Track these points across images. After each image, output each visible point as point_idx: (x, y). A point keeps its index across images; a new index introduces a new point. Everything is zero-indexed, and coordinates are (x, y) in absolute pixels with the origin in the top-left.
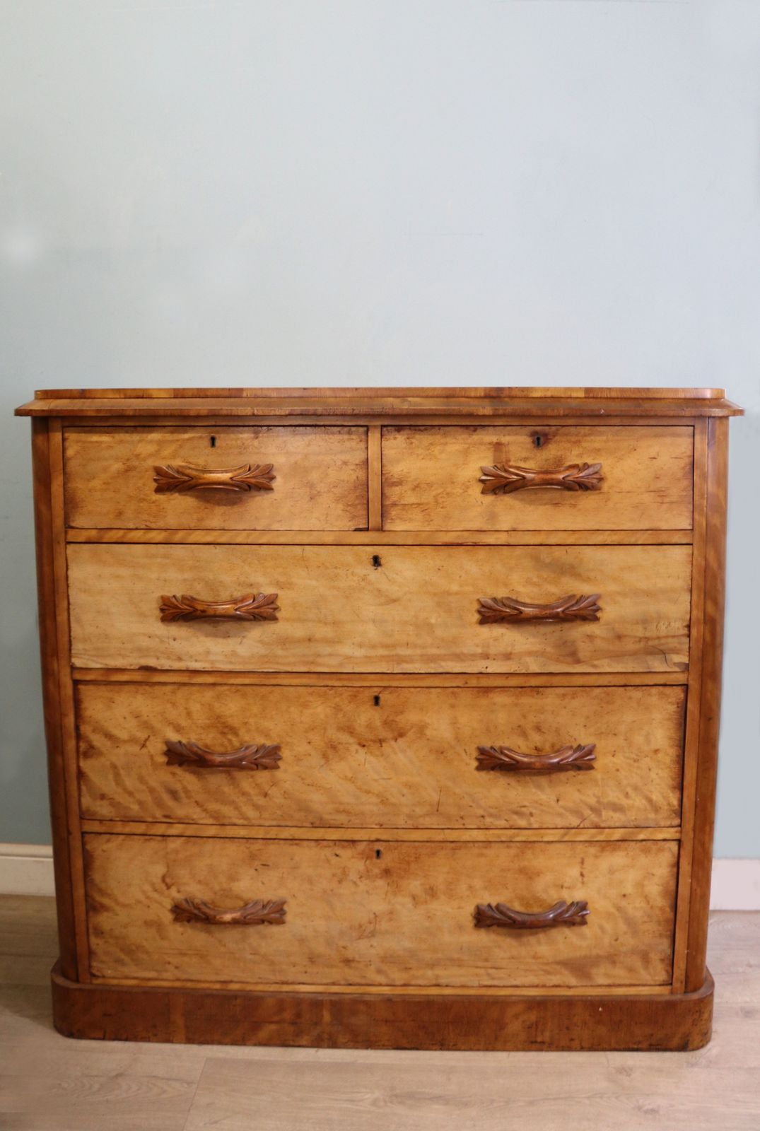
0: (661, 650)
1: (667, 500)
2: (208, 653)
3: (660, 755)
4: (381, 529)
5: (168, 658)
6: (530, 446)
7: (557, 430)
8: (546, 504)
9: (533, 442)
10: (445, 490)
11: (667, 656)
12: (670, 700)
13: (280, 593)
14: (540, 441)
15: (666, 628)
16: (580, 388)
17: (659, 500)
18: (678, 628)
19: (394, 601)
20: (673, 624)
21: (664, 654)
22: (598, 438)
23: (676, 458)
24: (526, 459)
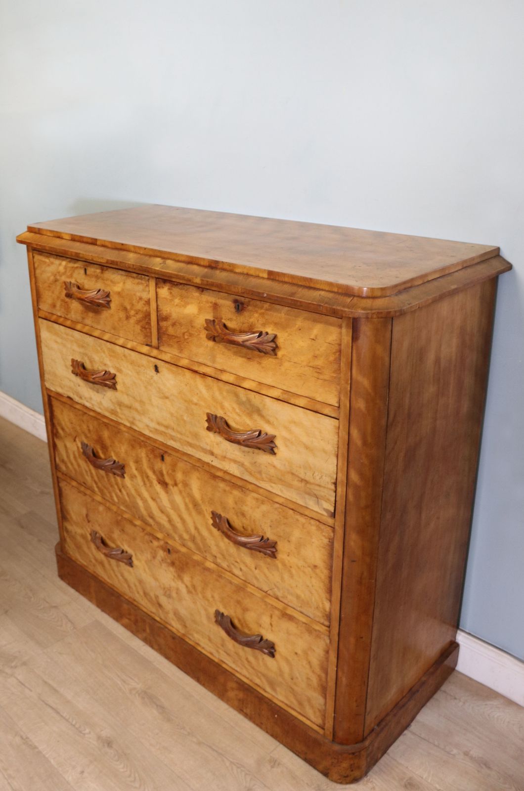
0: (315, 494)
1: (321, 377)
2: (91, 398)
3: (318, 571)
4: (158, 348)
5: (77, 396)
6: (233, 310)
7: (249, 302)
8: (242, 357)
9: (235, 307)
10: (188, 331)
11: (319, 500)
12: (324, 534)
13: (118, 374)
14: (240, 307)
15: (320, 479)
16: (265, 270)
17: (316, 375)
18: (328, 483)
19: (167, 398)
20: (324, 477)
21: (318, 498)
22: (275, 314)
23: (329, 343)
24: (230, 320)
